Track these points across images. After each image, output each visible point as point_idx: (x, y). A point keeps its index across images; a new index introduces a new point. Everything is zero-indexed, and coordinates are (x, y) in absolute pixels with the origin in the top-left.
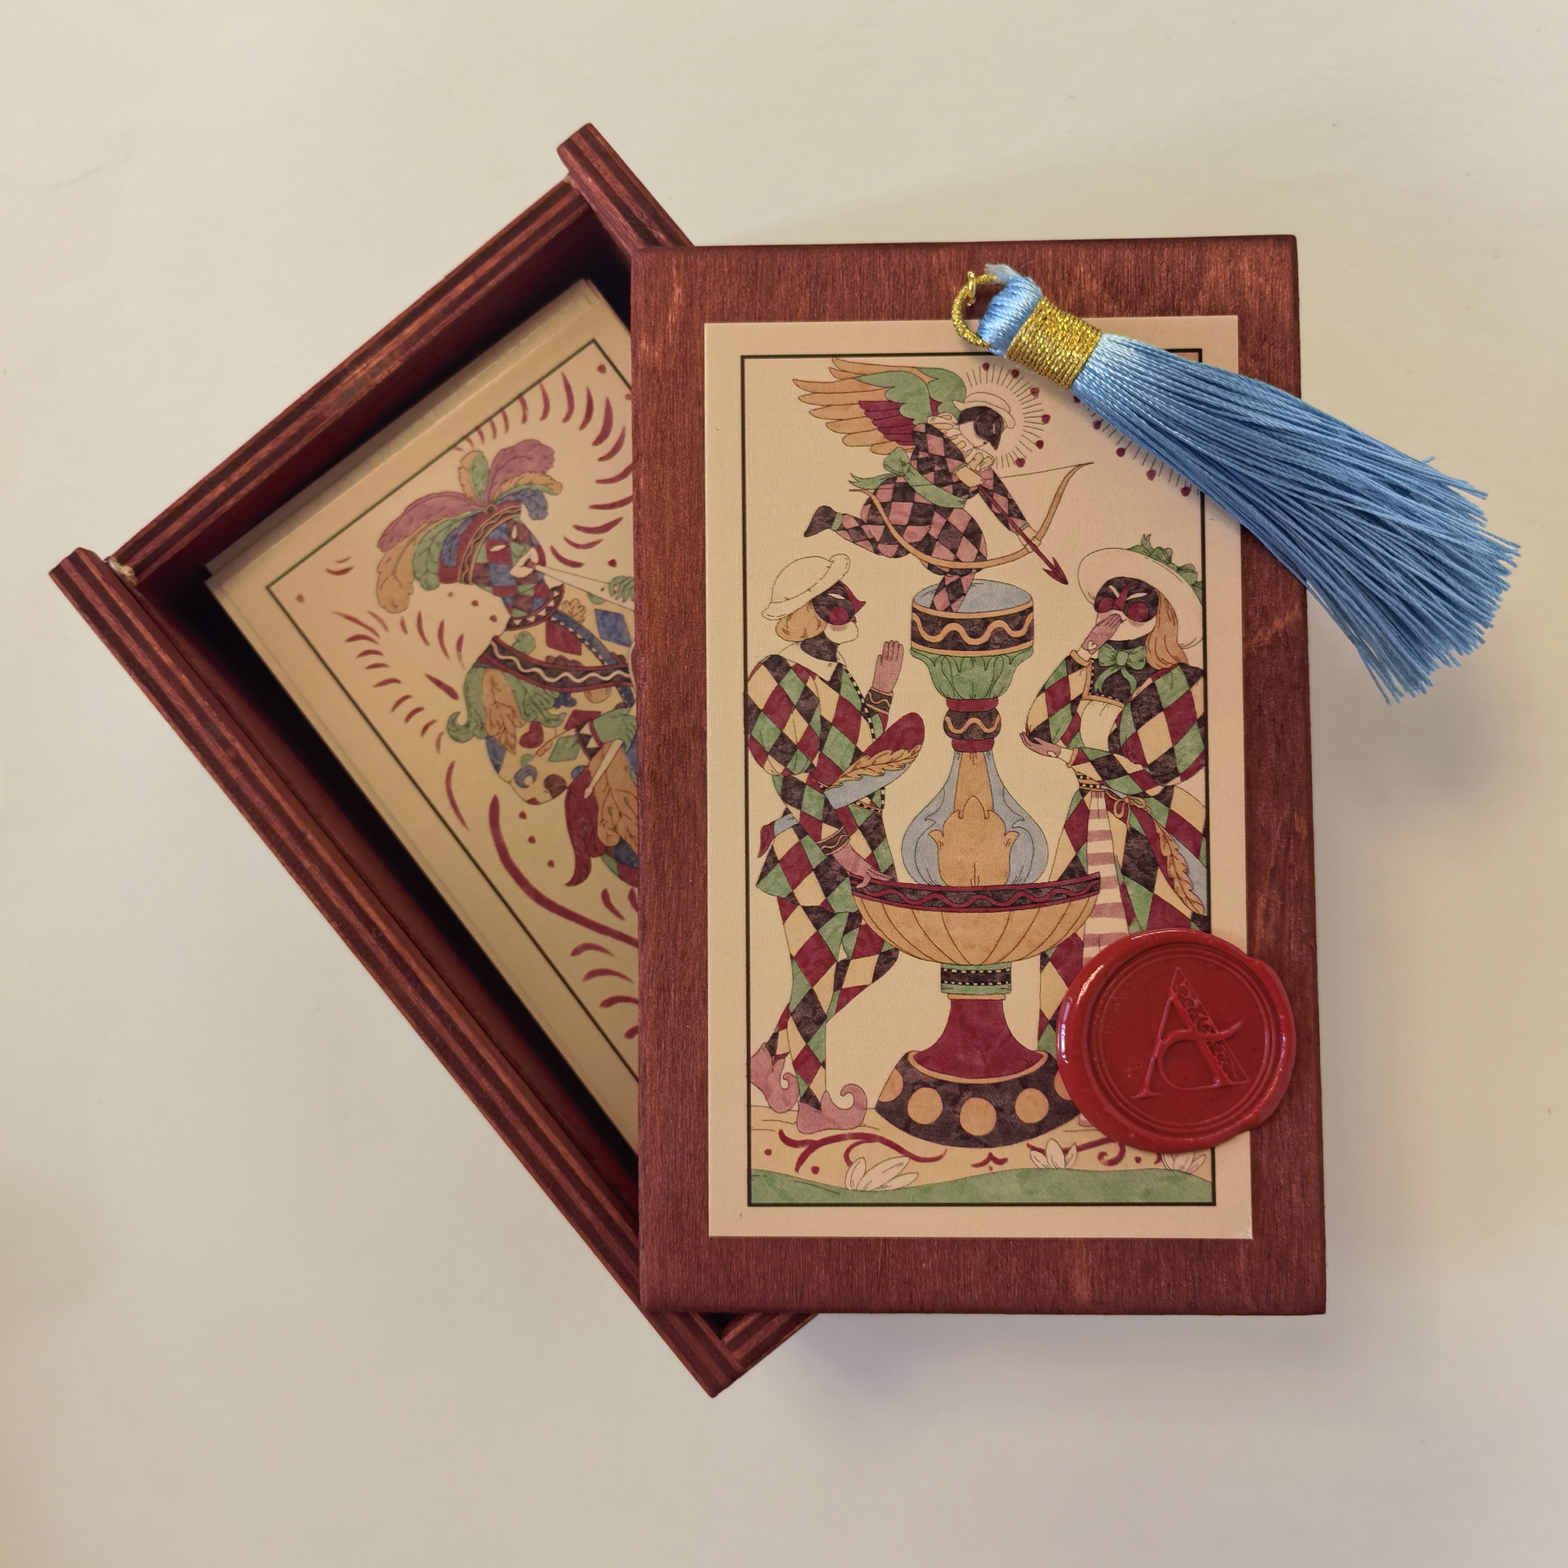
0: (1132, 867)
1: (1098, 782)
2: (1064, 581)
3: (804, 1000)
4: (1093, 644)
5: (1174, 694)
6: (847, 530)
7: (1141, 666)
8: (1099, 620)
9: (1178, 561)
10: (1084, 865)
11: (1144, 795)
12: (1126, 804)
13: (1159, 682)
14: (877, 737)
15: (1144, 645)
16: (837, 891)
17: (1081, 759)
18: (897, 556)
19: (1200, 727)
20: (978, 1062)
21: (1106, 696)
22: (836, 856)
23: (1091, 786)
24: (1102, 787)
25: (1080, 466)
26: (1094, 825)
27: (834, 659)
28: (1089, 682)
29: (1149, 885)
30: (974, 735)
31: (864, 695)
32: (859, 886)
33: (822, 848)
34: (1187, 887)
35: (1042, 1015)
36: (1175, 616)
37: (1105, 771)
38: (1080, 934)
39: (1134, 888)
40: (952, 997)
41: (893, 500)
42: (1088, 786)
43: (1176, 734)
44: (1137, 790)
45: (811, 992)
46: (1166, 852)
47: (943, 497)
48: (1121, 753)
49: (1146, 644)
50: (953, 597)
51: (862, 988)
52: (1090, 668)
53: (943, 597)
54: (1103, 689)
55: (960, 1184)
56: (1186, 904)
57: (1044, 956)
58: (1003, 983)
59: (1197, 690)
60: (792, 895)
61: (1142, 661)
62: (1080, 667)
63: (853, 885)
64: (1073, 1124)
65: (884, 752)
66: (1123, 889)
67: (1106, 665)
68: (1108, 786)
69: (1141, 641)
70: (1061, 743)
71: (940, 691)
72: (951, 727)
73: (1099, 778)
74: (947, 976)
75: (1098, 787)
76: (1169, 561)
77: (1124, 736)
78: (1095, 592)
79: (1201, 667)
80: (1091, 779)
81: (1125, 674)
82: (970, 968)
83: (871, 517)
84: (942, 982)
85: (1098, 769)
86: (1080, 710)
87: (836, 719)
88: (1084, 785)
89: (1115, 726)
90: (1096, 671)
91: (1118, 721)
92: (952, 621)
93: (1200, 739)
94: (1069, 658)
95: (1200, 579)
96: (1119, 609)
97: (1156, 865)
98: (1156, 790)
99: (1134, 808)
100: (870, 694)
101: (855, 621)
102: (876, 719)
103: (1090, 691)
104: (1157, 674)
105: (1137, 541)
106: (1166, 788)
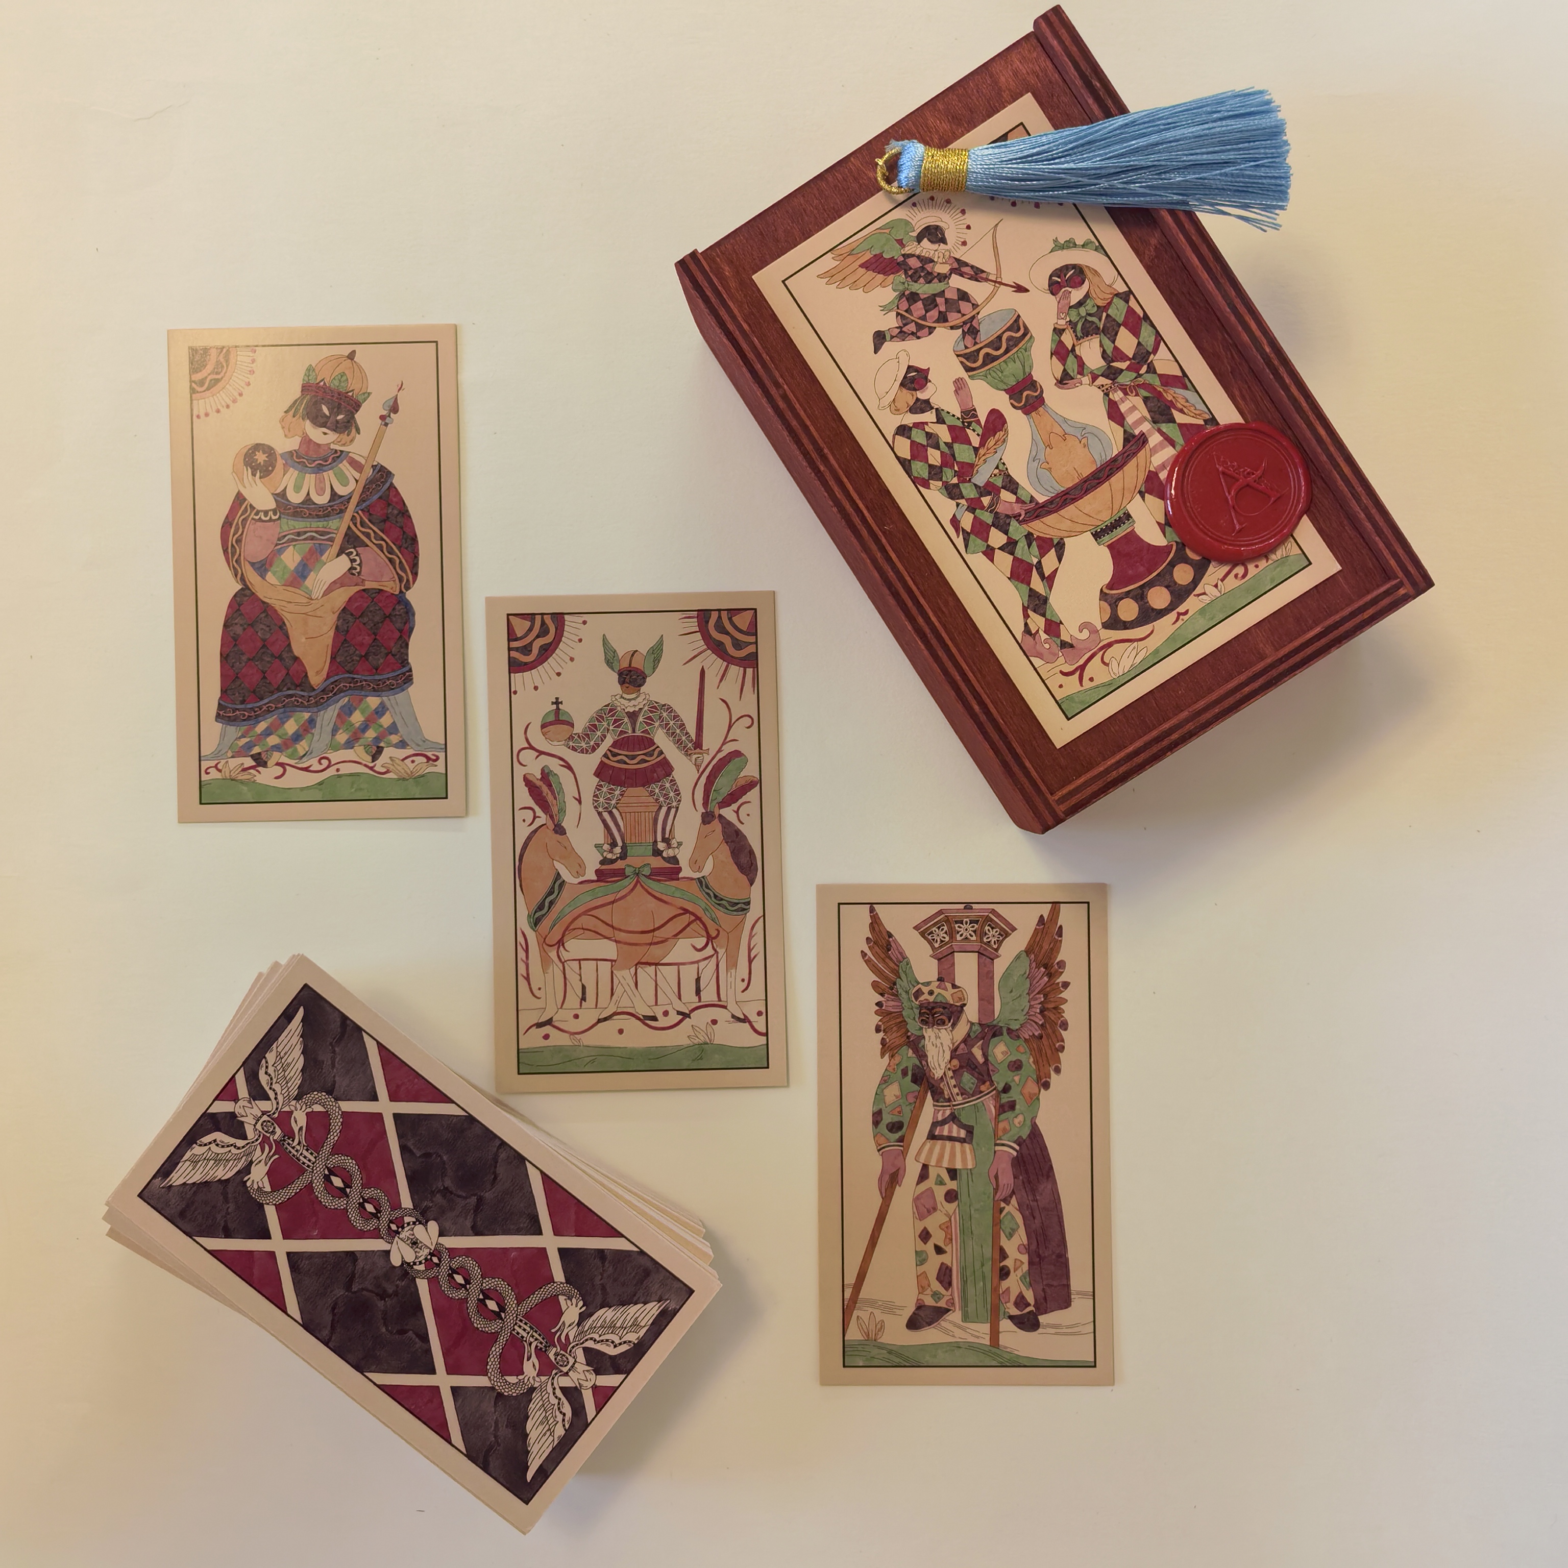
0: (1157, 417)
2: (1027, 291)
3: (1029, 596)
5: (1121, 313)
7: (1096, 309)
11: (1140, 376)
13: (1110, 312)
14: (980, 434)
16: (1011, 529)
18: (930, 333)
19: (1146, 321)
21: (1087, 336)
26: (1123, 408)
27: (932, 408)
28: (1073, 335)
29: (1173, 420)
30: (1031, 401)
34: (1192, 409)
36: (1096, 271)
37: (1112, 376)
38: (1152, 469)
39: (1164, 427)
41: (910, 306)
43: (1136, 332)
44: (1135, 375)
45: (1031, 589)
46: (1170, 398)
47: (935, 287)
48: (1113, 361)
50: (973, 336)
51: (1056, 570)
53: (969, 339)
57: (1140, 492)
58: (1128, 520)
59: (1133, 303)
60: (988, 546)
61: (1094, 306)
62: (1064, 330)
66: (1160, 431)
69: (1087, 296)
70: (1079, 376)
71: (998, 389)
72: (1016, 404)
73: (1111, 382)
74: (1097, 536)
76: (1075, 245)
77: (1109, 351)
78: (1047, 287)
79: (1127, 289)
82: (1106, 524)
84: (1096, 540)
86: (1078, 352)
91: (1101, 345)
92: (981, 348)
94: (1055, 329)
95: (1097, 244)
98: (1144, 369)
99: (1139, 386)
101: (930, 381)
104: (1106, 308)
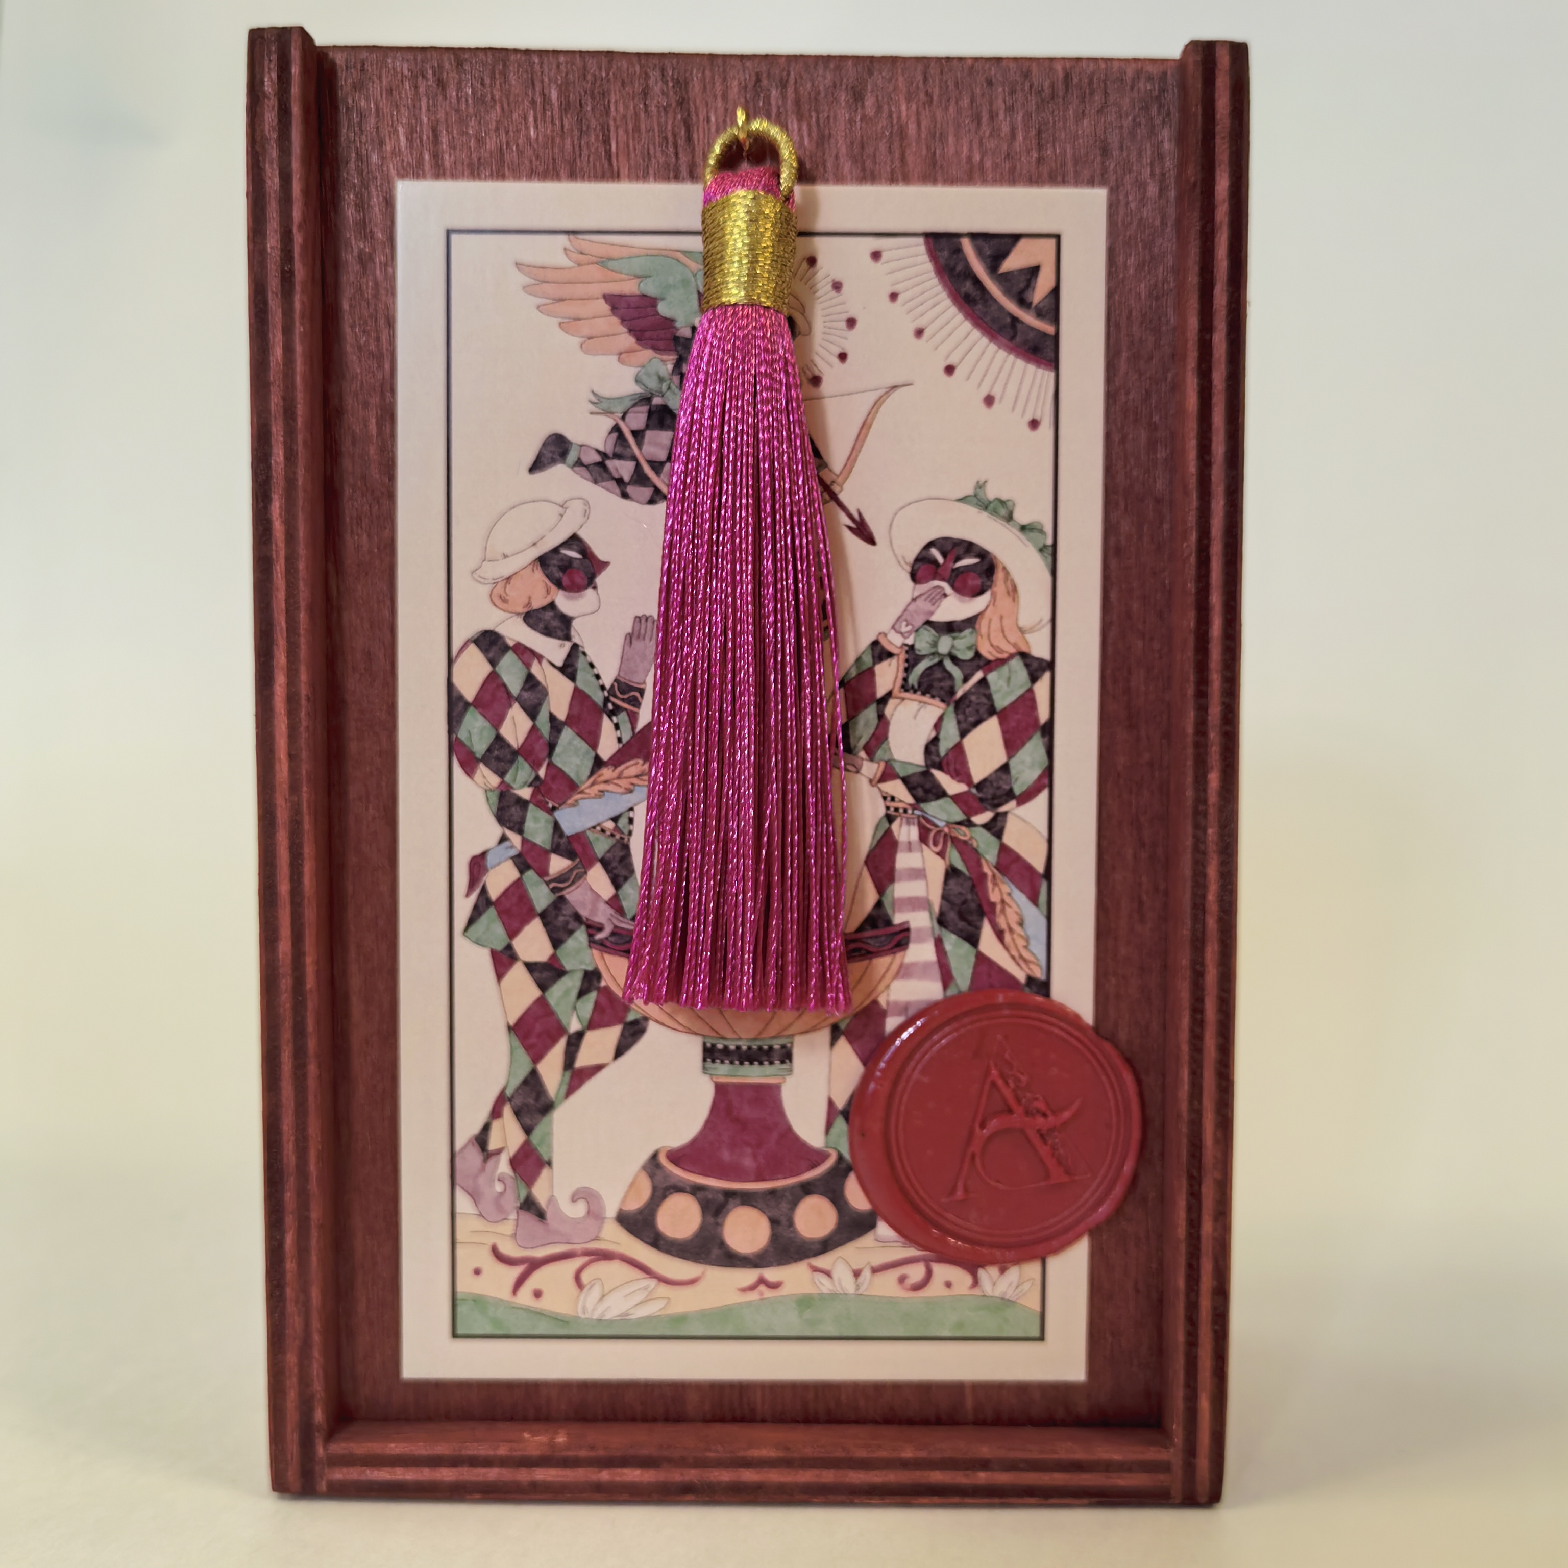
1: (910, 805)
4: (907, 625)
6: (587, 466)
8: (916, 594)
9: (1022, 517)
10: (889, 911)
12: (946, 835)
15: (974, 628)
17: (888, 774)
20: (748, 1162)
22: (567, 897)
23: (901, 811)
24: (917, 812)
25: (894, 387)
31: (608, 686)
32: (599, 936)
33: (552, 885)
35: (831, 1104)
40: (715, 1080)
42: (896, 810)
49: (977, 626)
52: (903, 656)
54: (920, 684)
55: (725, 1313)
56: (1018, 964)
63: (590, 936)
64: (867, 1240)
65: (632, 762)
67: (923, 653)
68: (922, 810)
75: (910, 811)
80: (901, 801)
81: (949, 665)
83: (619, 450)
85: (911, 788)
87: (569, 716)
88: (892, 809)
89: (933, 734)
90: (911, 662)
93: (1042, 752)
96: (943, 580)
97: (981, 913)
100: (616, 685)
102: (622, 717)
103: (903, 687)
105: (969, 490)
106: (997, 815)
